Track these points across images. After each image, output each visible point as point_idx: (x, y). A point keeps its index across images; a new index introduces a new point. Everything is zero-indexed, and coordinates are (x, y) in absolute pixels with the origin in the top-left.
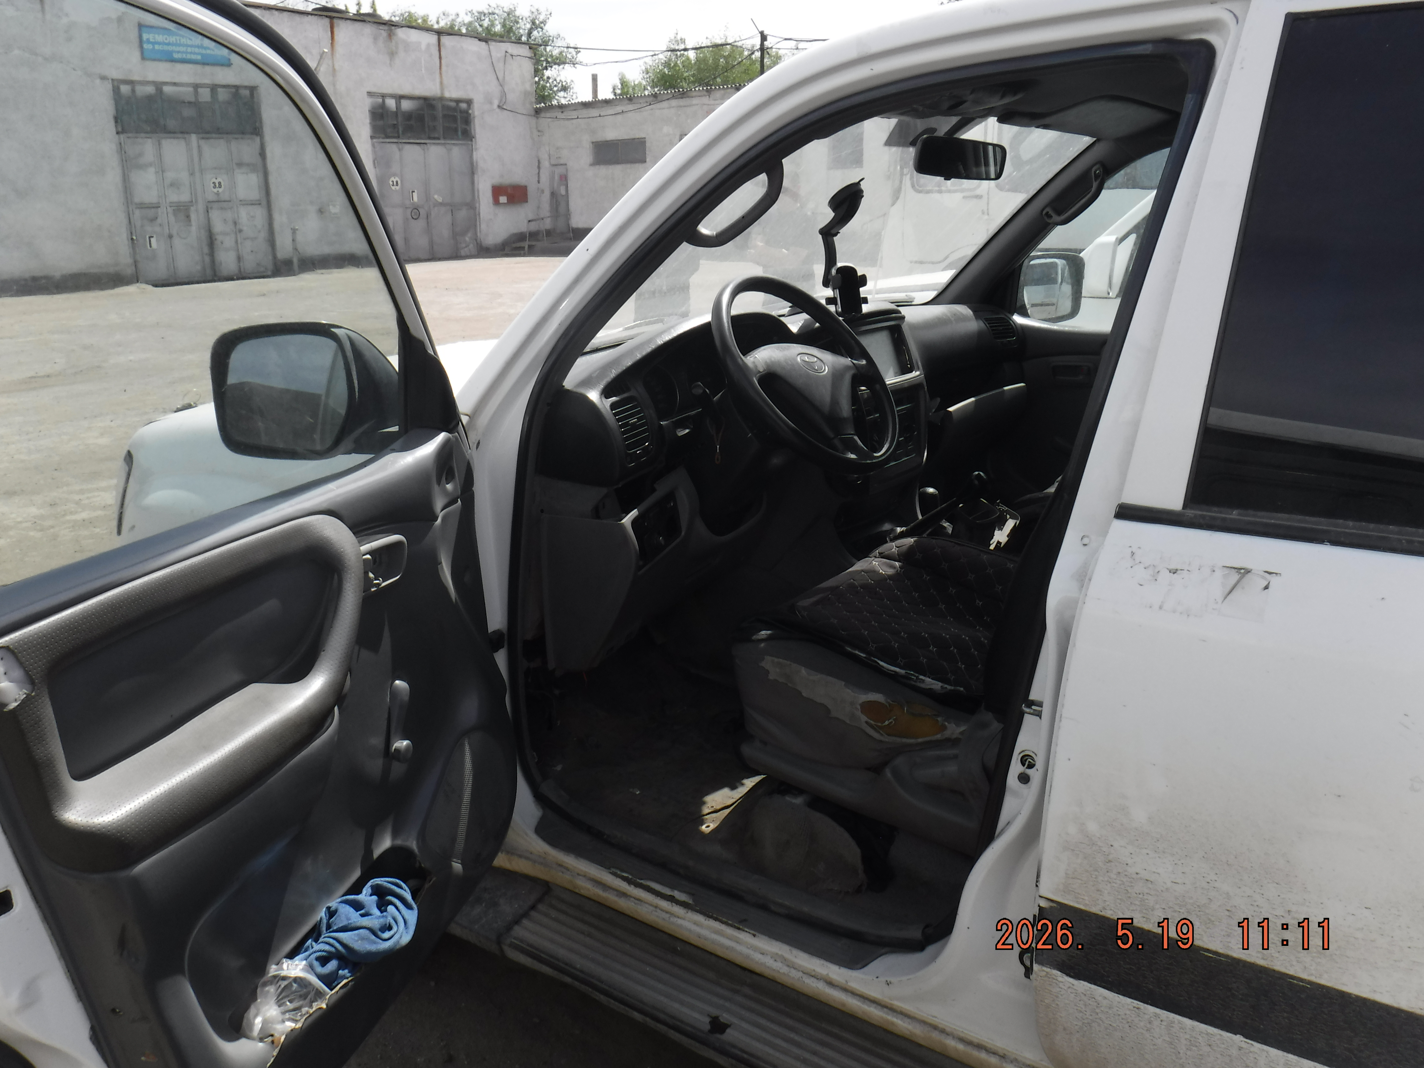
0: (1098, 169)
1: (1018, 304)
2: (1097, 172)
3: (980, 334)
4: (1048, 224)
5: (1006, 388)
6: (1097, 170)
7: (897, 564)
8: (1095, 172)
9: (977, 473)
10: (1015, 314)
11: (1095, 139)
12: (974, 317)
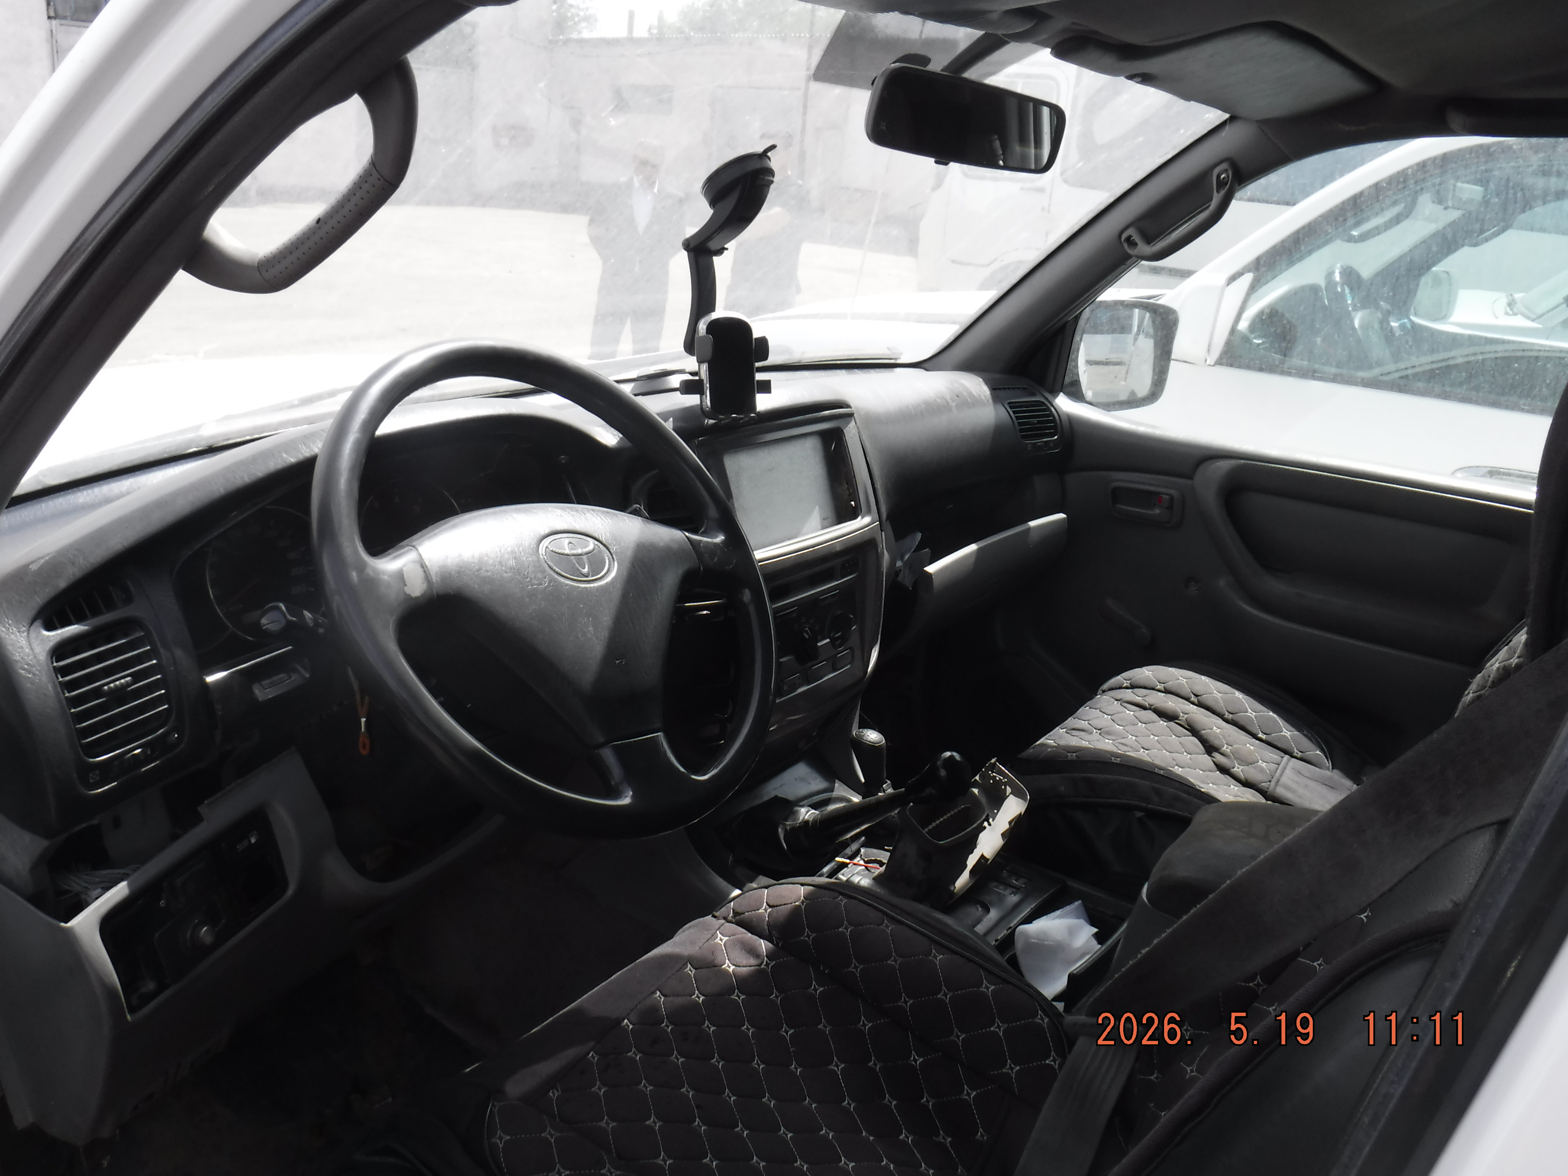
0: (1226, 171)
1: (1067, 380)
2: (1223, 176)
3: (999, 431)
4: (1129, 257)
5: (1033, 524)
6: (1223, 172)
7: (764, 946)
8: (1218, 176)
9: (948, 754)
10: (1061, 394)
11: (1227, 116)
12: (991, 401)
